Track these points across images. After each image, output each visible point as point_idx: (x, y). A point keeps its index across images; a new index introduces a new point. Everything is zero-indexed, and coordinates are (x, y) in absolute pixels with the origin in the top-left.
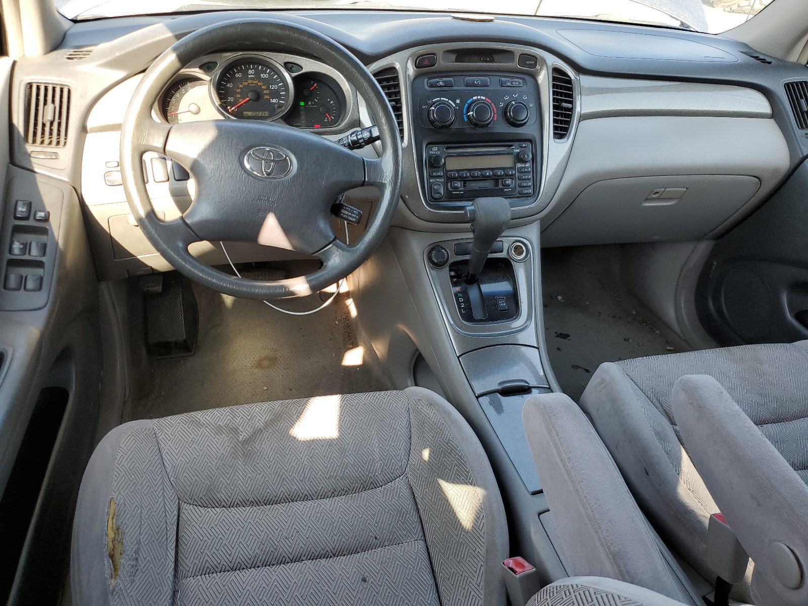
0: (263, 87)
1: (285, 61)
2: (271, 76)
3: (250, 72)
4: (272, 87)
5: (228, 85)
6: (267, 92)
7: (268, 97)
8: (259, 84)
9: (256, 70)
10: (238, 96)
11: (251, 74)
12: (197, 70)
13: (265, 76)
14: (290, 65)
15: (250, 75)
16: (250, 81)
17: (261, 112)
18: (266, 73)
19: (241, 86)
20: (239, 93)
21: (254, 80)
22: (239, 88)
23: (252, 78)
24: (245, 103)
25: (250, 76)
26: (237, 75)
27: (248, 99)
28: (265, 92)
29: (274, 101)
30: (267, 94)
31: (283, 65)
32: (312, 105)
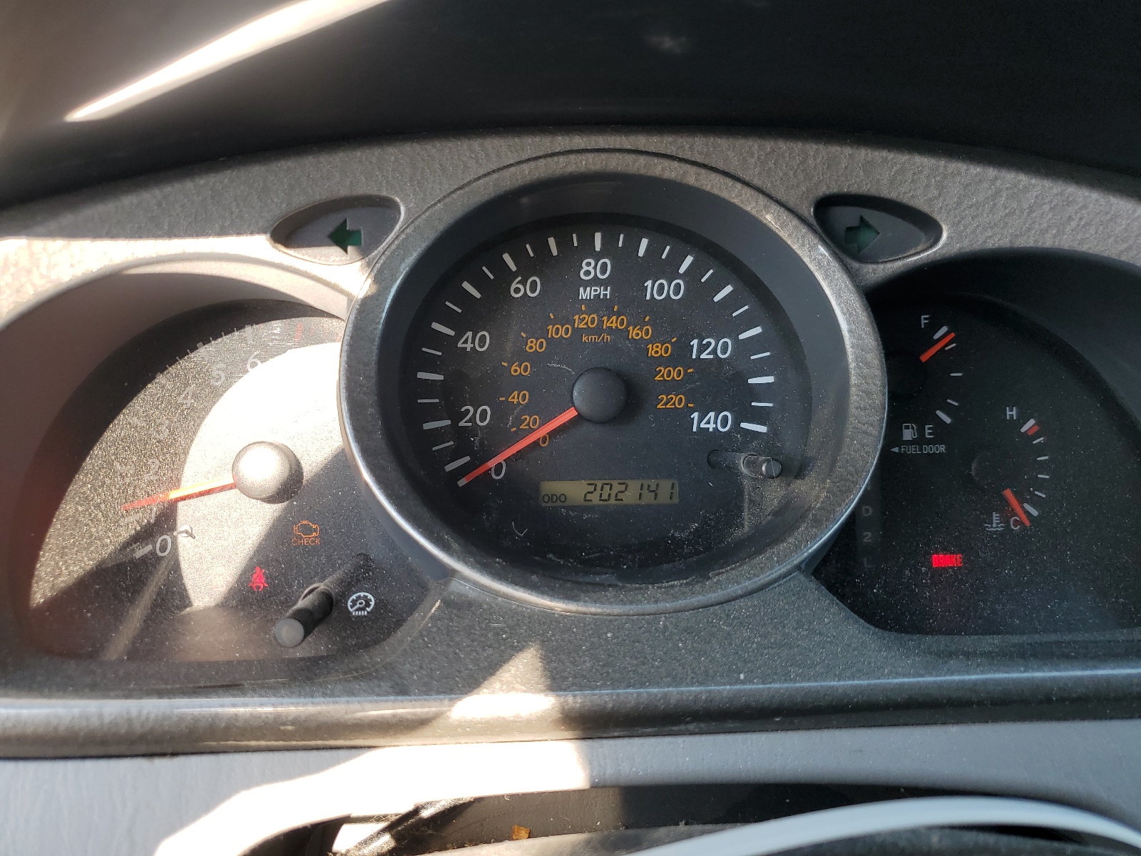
0: (655, 350)
1: (823, 190)
2: (699, 292)
3: (589, 268)
4: (702, 348)
5: (468, 342)
6: (675, 374)
7: (676, 401)
8: (634, 333)
9: (624, 259)
10: (515, 398)
11: (596, 281)
12: (259, 245)
13: (669, 290)
14: (846, 217)
15: (587, 284)
16: (584, 321)
17: (634, 486)
18: (672, 275)
19: (533, 345)
20: (520, 383)
21: (611, 313)
22: (521, 356)
23: (596, 305)
24: (553, 434)
25: (585, 294)
26: (518, 289)
27: (572, 413)
28: (666, 374)
29: (711, 422)
30: (671, 387)
31: (809, 212)
32: (920, 441)
